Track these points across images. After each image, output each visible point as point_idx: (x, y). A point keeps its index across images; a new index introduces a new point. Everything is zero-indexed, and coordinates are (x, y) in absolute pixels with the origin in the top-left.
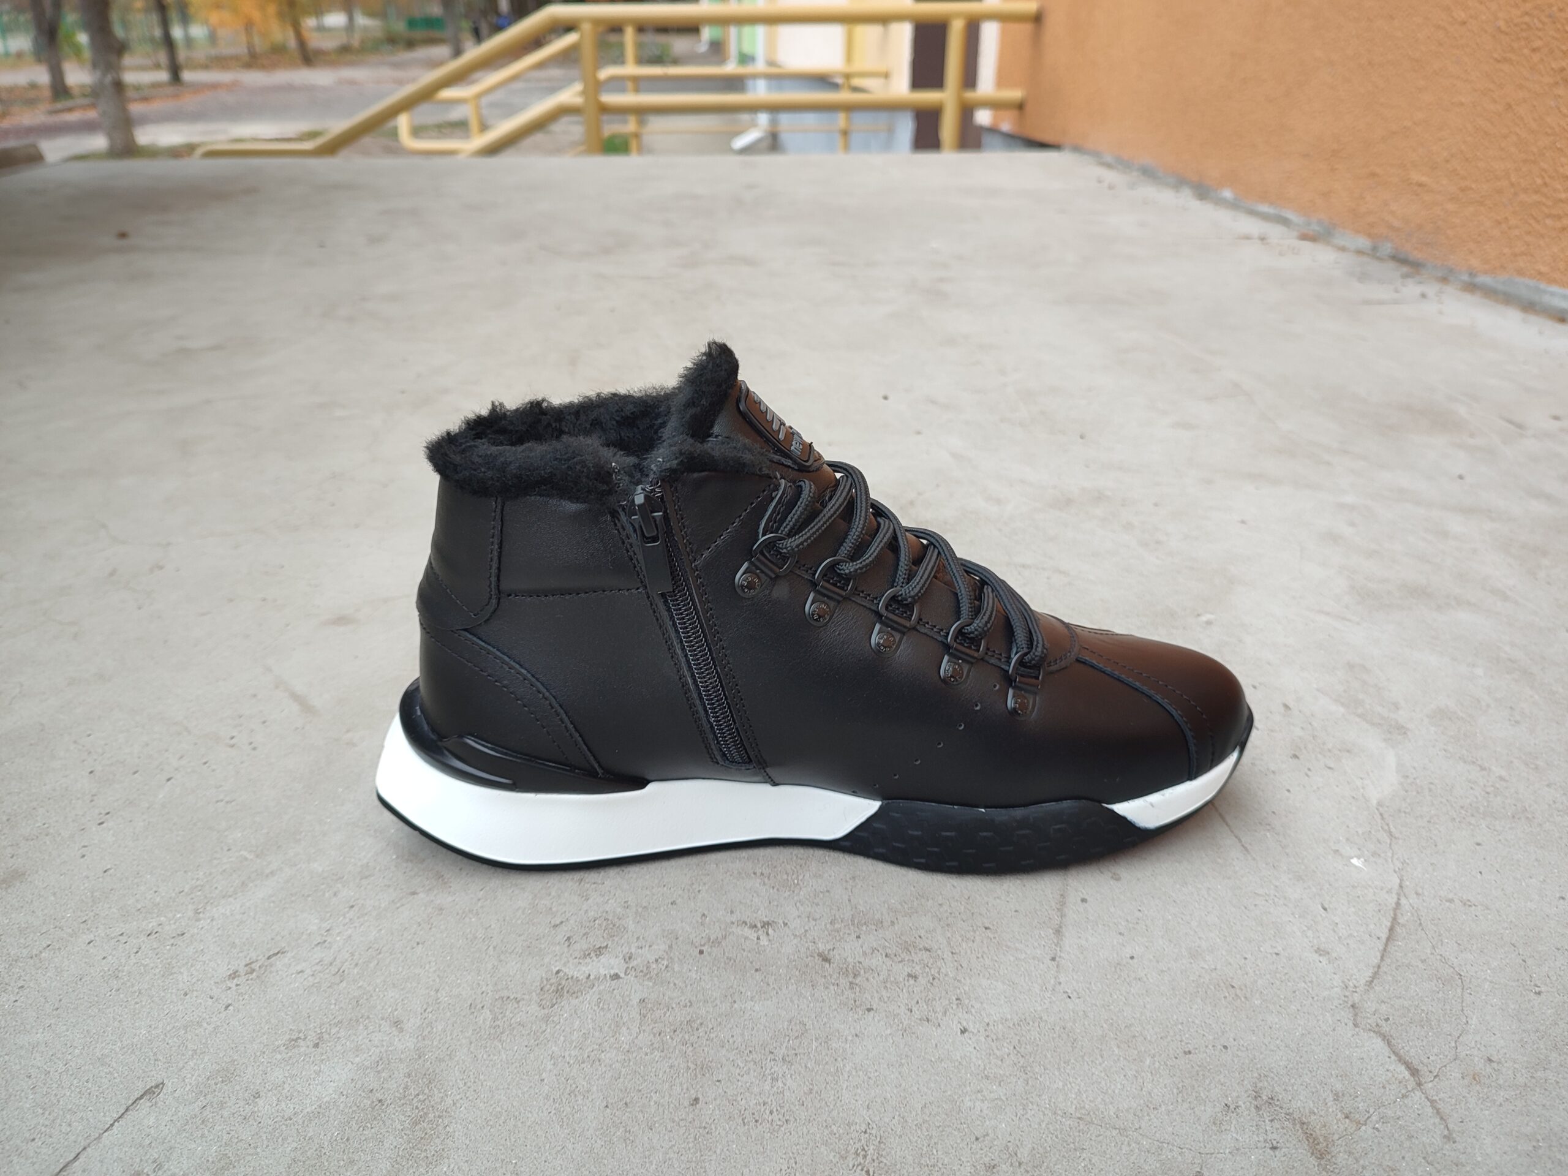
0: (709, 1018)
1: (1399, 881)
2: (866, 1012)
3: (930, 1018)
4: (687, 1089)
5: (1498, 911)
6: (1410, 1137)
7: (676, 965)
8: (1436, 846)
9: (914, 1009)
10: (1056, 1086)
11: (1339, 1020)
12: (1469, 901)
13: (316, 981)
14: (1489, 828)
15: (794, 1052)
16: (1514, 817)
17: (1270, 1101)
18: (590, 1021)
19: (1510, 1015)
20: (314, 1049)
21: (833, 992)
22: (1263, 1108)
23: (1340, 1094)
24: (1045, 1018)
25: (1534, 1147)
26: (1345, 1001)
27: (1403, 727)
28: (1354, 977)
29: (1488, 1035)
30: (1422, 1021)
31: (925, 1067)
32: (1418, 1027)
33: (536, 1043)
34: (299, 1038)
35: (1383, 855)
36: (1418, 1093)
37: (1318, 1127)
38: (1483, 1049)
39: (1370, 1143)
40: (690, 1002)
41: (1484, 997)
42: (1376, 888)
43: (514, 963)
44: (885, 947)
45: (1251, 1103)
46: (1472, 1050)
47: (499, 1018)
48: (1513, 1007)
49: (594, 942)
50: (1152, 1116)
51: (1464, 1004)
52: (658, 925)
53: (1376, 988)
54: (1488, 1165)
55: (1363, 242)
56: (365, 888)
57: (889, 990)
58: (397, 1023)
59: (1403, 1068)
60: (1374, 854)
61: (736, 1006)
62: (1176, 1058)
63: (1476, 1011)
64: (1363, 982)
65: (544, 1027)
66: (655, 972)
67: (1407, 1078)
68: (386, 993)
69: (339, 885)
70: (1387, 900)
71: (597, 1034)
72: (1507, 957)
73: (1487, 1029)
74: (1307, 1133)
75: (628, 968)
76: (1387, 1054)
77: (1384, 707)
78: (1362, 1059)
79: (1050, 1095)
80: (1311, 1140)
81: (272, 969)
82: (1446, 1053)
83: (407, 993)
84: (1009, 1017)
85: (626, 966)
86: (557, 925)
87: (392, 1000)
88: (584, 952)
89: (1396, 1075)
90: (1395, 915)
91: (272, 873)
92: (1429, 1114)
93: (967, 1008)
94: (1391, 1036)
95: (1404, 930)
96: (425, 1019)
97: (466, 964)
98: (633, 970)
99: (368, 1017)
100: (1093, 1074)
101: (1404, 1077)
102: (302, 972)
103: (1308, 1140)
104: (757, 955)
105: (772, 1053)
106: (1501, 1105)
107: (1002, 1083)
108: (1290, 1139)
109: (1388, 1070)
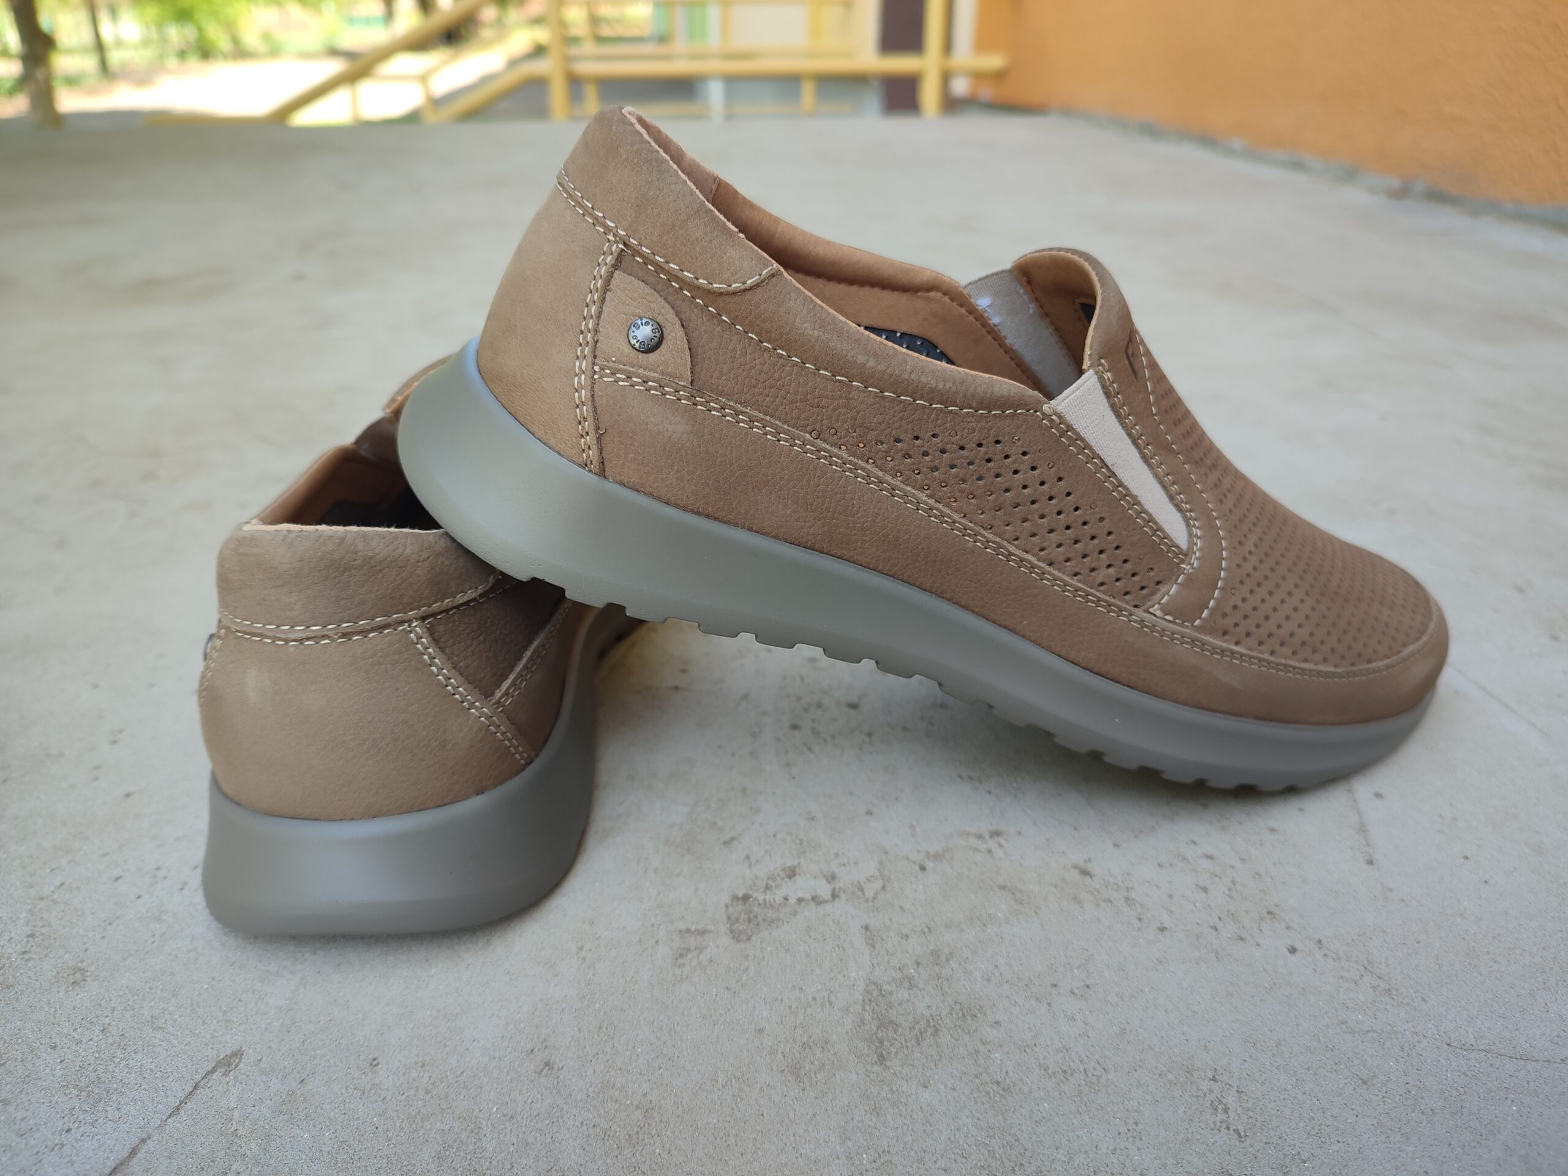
2: (1160, 932)
3: (1243, 936)
9: (1218, 926)
15: (1083, 983)
21: (1108, 910)
24: (1388, 930)
33: (739, 983)
43: (685, 888)
49: (781, 860)
52: (858, 838)
55: (1392, 182)
66: (871, 893)
75: (834, 889)
85: (831, 887)
93: (1285, 922)
98: (841, 891)
105: (1056, 986)
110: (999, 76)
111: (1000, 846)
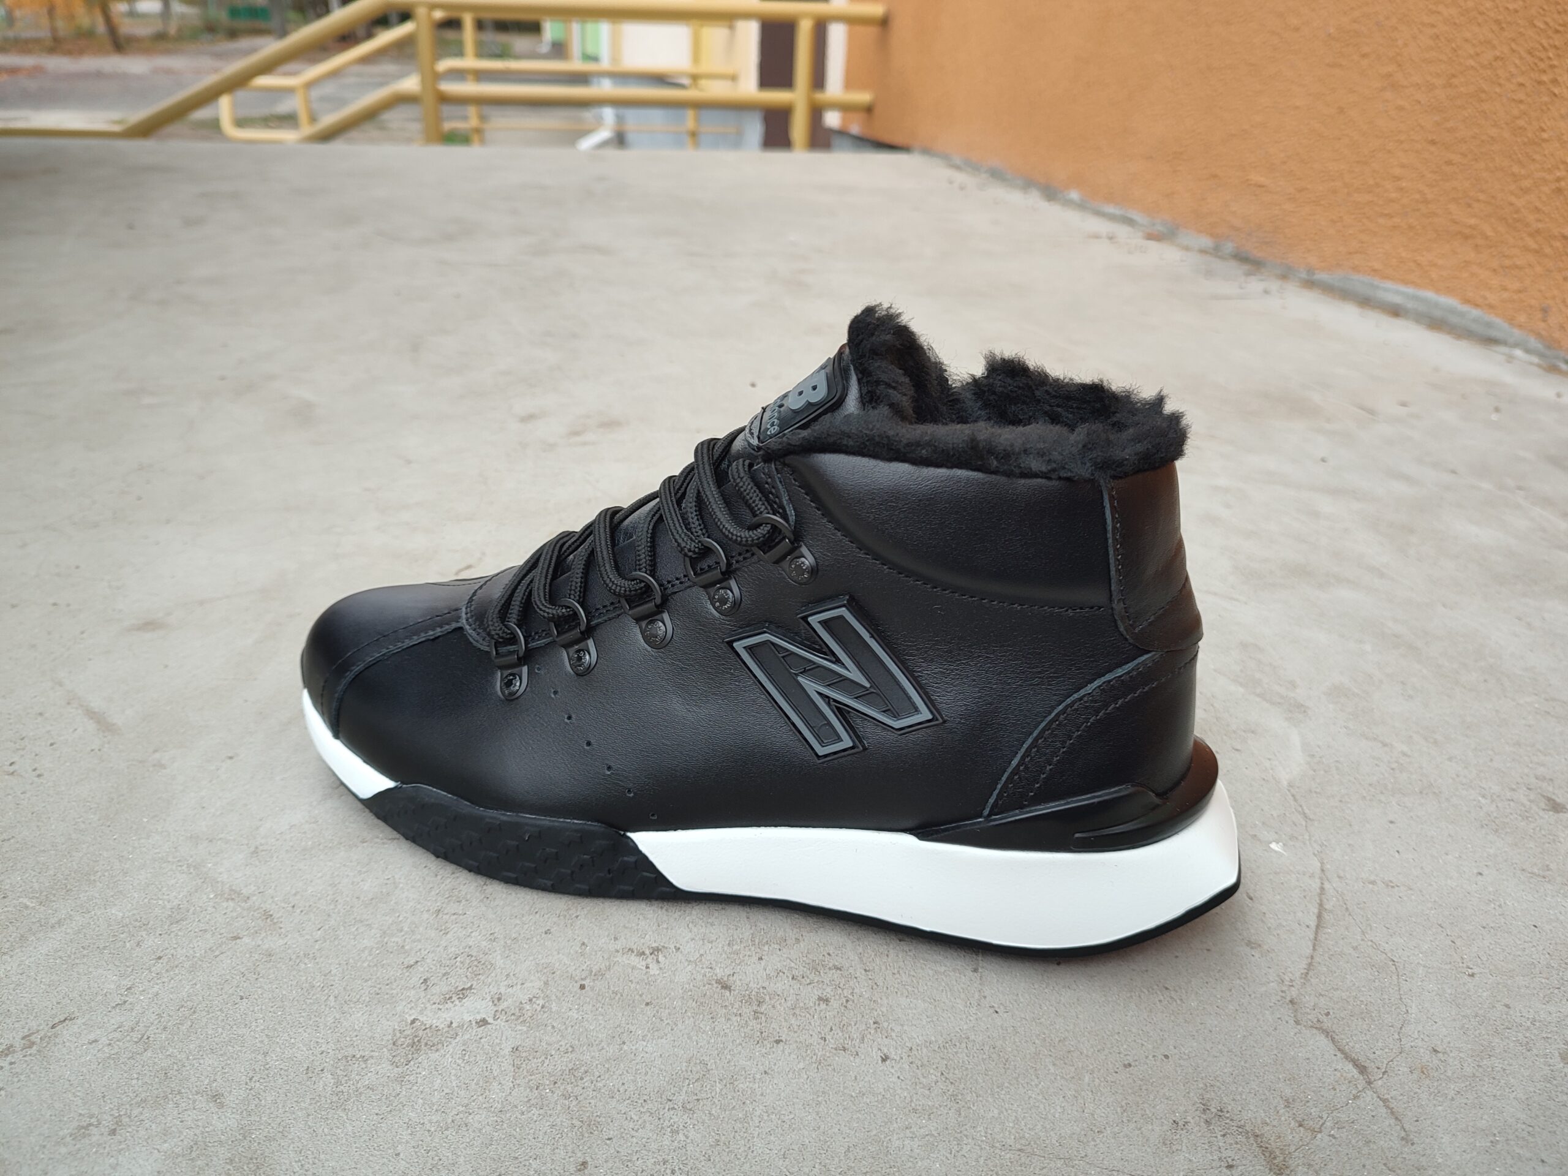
0: (595, 1064)
1: (1319, 865)
2: (775, 1045)
3: (846, 1046)
4: (573, 1152)
5: (1421, 891)
6: (1368, 1142)
7: (554, 1004)
8: (1350, 825)
9: (828, 1037)
10: (991, 1114)
11: (1279, 1018)
12: (1391, 881)
13: (113, 1052)
14: (1399, 805)
15: (695, 1097)
16: (1421, 793)
17: (1220, 1113)
18: (453, 1078)
19: (1448, 1001)
20: (110, 1137)
21: (736, 1024)
22: (1213, 1122)
23: (1291, 1100)
24: (972, 1037)
25: (1492, 1142)
26: (1282, 997)
27: (1302, 705)
28: (1289, 969)
29: (1430, 1024)
30: (1362, 1013)
31: (845, 1103)
32: (1360, 1020)
33: (389, 1109)
34: (90, 1125)
35: (1300, 838)
36: (1369, 1093)
37: (1272, 1139)
38: (1426, 1039)
39: (1328, 1153)
40: (571, 1046)
41: (1420, 983)
42: (1299, 874)
43: (359, 1015)
44: (790, 968)
45: (1199, 1117)
46: (1416, 1041)
47: (343, 1082)
48: (1449, 991)
49: (455, 983)
50: (1098, 1142)
51: (1402, 992)
52: (531, 958)
53: (1314, 981)
54: (1450, 1166)
55: (1206, 242)
56: (177, 935)
57: (799, 1018)
58: (216, 1098)
59: (1350, 1066)
60: (1292, 838)
61: (625, 1047)
62: (1117, 1072)
63: (1414, 998)
64: (1298, 975)
65: (399, 1090)
66: (530, 1014)
67: (1356, 1076)
68: (202, 1062)
69: (144, 933)
70: (1310, 885)
71: (462, 1093)
72: (1436, 939)
73: (1428, 1018)
74: (1261, 1147)
75: (496, 1011)
76: (1332, 1052)
77: (1281, 685)
78: (1308, 1059)
79: (985, 1126)
80: (1267, 1154)
81: (57, 1040)
82: (1391, 1046)
83: (228, 1059)
84: (933, 1039)
85: (495, 1009)
86: (412, 966)
87: (209, 1069)
88: (443, 995)
89: (1344, 1074)
90: (1321, 900)
91: (59, 922)
92: (1384, 1115)
93: (887, 1032)
94: (1334, 1032)
95: (1332, 916)
96: (250, 1090)
97: (301, 1019)
98: (503, 1012)
99: (180, 1093)
100: (1030, 1097)
101: (1353, 1076)
102: (96, 1041)
103: (1264, 1155)
104: (647, 987)
105: (671, 1101)
106: (1453, 1099)
107: (932, 1116)
108: (1246, 1155)
109: (1336, 1070)
110: (869, 109)
111: (658, 962)
